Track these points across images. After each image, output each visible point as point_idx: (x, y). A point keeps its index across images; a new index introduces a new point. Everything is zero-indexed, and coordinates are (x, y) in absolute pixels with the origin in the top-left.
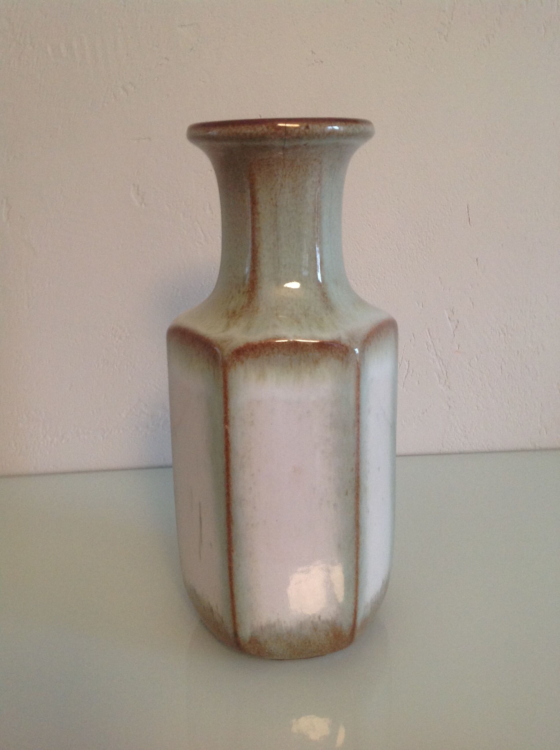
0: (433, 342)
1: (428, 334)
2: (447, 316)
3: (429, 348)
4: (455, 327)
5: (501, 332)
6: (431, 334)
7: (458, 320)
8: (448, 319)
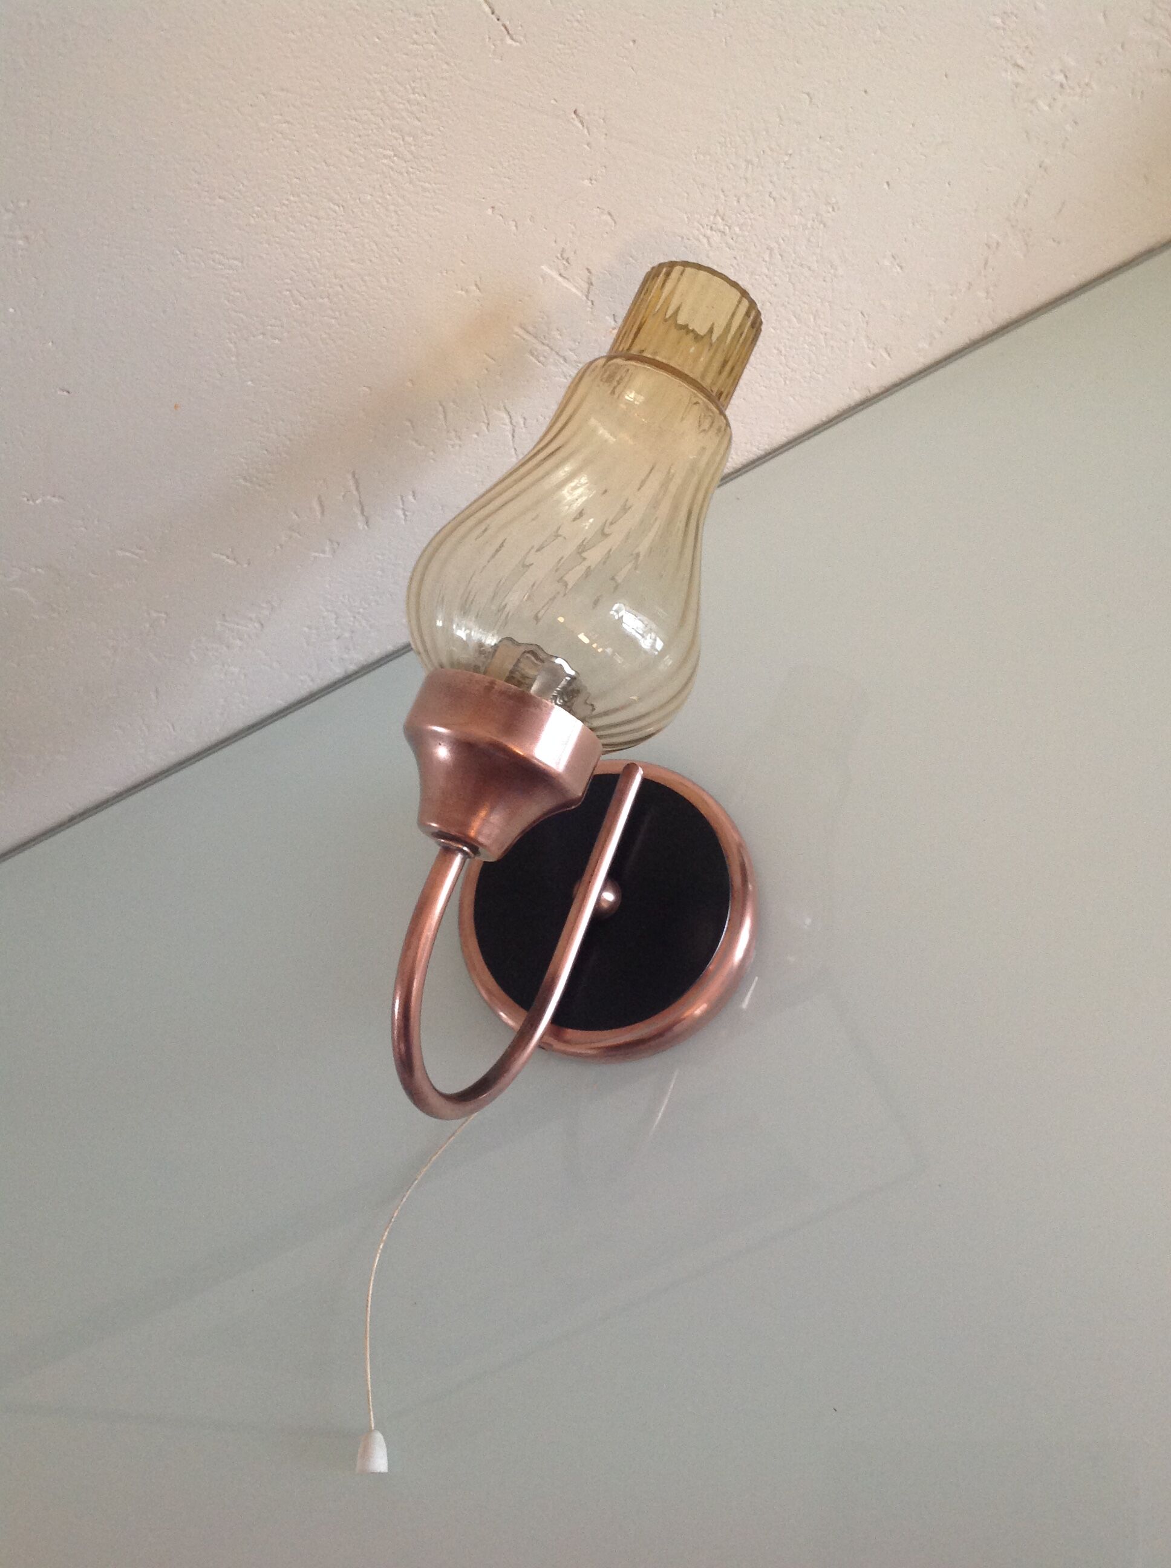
0: (546, 342)
1: (526, 336)
2: (555, 275)
3: (542, 359)
4: (585, 286)
5: (709, 232)
6: (530, 329)
7: (588, 269)
8: (560, 279)
